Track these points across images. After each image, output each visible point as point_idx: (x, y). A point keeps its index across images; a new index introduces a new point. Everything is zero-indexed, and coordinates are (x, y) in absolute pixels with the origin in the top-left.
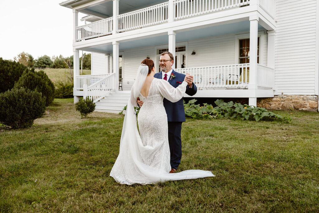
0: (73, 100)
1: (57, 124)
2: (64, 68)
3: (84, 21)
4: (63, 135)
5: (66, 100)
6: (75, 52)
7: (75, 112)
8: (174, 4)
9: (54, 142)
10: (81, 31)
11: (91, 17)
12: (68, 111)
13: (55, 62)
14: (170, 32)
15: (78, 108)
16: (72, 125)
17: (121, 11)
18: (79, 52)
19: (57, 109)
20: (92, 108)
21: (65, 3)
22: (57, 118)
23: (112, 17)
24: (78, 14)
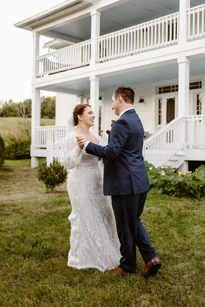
0: (30, 162)
1: (11, 202)
2: (15, 116)
3: (47, 49)
4: (21, 223)
5: (20, 163)
6: (34, 93)
7: (34, 182)
8: (188, 15)
9: (8, 235)
10: (43, 63)
11: (58, 41)
12: (24, 180)
13: (4, 109)
14: (182, 59)
15: (41, 177)
16: (35, 204)
17: (103, 31)
18: (39, 92)
19: (8, 176)
20: (62, 177)
21: (22, 23)
22: (9, 191)
23: (90, 40)
24: (40, 37)
